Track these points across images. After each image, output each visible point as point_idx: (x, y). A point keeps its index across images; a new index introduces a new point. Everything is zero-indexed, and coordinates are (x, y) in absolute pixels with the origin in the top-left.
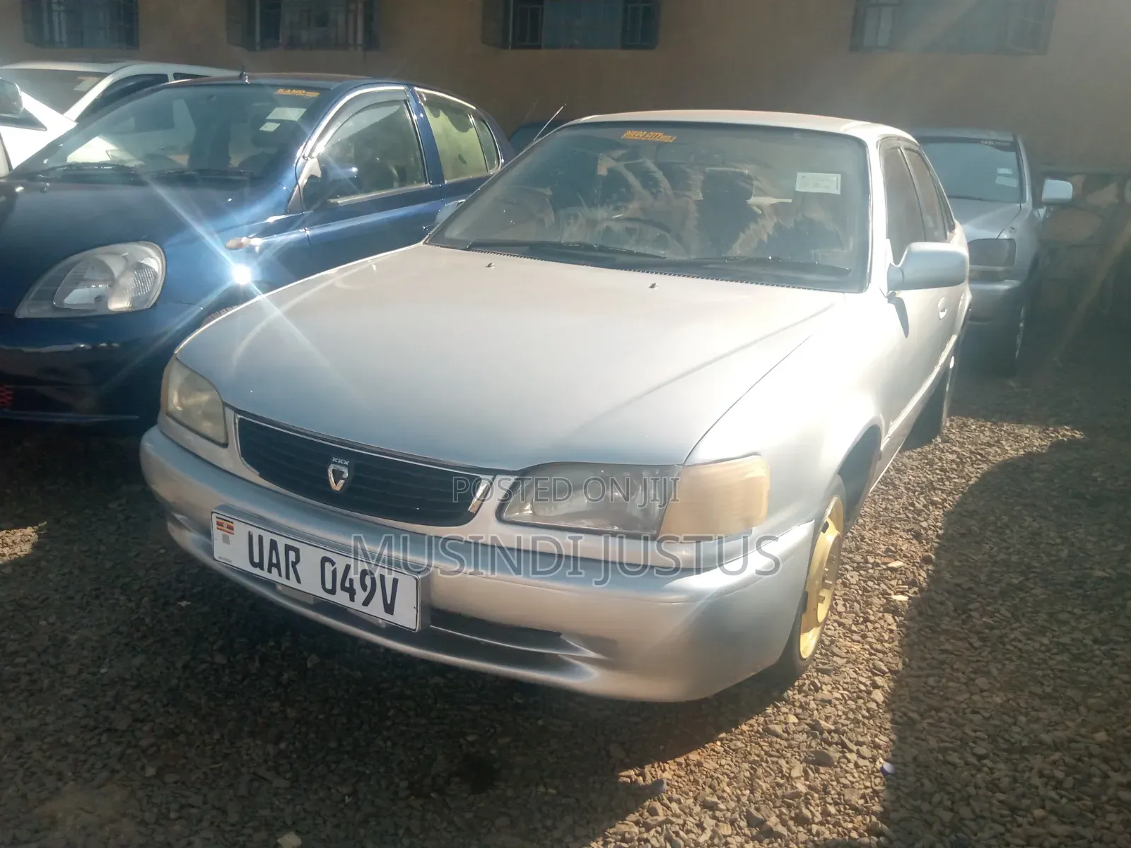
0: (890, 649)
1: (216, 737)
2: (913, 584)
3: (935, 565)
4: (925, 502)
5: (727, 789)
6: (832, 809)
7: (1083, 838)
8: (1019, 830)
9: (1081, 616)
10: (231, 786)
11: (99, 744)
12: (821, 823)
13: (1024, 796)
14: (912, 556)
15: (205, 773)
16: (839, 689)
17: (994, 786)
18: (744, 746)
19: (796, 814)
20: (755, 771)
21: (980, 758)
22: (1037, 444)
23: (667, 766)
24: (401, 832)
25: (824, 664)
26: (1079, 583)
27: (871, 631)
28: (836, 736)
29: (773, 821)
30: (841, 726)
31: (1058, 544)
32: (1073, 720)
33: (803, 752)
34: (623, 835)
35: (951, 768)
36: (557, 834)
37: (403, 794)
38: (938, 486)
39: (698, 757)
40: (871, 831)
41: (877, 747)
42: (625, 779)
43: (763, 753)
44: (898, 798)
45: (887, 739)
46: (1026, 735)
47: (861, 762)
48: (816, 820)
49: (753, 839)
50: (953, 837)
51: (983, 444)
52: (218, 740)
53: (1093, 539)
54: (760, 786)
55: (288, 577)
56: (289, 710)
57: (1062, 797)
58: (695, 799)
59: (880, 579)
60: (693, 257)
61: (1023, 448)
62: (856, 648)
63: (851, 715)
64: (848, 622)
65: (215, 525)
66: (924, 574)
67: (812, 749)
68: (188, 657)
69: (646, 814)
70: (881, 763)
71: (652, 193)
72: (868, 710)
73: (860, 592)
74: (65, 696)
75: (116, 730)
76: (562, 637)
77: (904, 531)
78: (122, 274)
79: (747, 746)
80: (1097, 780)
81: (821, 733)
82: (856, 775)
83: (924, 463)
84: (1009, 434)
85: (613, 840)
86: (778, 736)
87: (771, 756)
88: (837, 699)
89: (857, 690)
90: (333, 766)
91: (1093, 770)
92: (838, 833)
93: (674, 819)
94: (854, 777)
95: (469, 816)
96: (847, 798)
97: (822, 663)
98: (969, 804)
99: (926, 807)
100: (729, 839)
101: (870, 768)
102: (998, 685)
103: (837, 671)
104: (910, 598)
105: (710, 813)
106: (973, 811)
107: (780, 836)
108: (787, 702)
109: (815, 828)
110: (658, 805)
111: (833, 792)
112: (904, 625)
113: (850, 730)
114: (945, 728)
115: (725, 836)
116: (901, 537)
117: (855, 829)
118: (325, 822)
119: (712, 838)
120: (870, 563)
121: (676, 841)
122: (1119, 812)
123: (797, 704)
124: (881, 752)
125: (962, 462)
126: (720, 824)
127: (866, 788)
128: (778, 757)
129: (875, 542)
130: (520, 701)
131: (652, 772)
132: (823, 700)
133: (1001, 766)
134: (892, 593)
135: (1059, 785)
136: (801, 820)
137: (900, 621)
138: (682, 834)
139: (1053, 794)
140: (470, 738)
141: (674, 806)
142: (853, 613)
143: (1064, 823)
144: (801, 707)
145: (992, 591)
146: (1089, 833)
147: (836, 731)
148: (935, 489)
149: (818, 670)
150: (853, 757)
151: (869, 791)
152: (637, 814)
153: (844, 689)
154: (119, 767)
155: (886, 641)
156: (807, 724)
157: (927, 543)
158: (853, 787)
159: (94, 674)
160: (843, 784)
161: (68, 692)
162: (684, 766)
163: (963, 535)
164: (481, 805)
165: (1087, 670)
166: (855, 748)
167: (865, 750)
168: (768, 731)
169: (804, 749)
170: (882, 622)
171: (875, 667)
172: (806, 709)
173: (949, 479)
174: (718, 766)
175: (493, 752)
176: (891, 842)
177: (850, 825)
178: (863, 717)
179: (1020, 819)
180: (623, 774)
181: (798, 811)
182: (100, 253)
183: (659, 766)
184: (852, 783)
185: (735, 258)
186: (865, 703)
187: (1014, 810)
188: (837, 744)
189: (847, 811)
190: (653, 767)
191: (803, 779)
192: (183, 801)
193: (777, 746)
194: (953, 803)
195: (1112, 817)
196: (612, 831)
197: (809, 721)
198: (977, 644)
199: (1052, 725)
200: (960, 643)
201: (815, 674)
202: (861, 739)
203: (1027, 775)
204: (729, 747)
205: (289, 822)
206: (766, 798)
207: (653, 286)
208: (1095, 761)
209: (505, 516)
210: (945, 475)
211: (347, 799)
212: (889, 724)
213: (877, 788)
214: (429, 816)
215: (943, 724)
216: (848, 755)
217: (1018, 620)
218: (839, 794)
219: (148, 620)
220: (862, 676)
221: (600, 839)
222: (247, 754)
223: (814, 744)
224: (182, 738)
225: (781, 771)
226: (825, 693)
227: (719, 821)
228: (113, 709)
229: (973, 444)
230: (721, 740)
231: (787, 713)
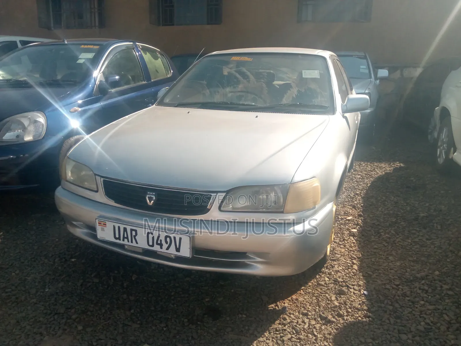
0: (355, 249)
1: (104, 311)
2: (358, 225)
3: (364, 217)
4: (354, 194)
5: (309, 307)
6: (350, 310)
7: (439, 309)
8: (417, 309)
9: (420, 231)
10: (115, 329)
11: (54, 320)
12: (347, 316)
13: (415, 297)
14: (354, 215)
15: (103, 326)
16: (341, 266)
17: (405, 295)
18: (312, 291)
19: (337, 313)
20: (318, 300)
21: (397, 285)
22: (388, 169)
23: (285, 302)
24: (190, 338)
25: (333, 257)
26: (416, 219)
27: (347, 244)
28: (344, 283)
29: (330, 317)
30: (345, 279)
31: (405, 206)
32: (426, 268)
33: (333, 290)
34: (276, 329)
35: (388, 290)
36: (251, 332)
37: (186, 324)
38: (357, 188)
39: (296, 297)
40: (366, 316)
41: (360, 286)
42: (271, 308)
43: (319, 293)
44: (372, 304)
45: (363, 283)
46: (411, 276)
47: (356, 292)
48: (345, 315)
49: (324, 324)
50: (395, 315)
51: (369, 171)
52: (104, 312)
53: (418, 203)
54: (322, 305)
55: (132, 242)
56: (130, 297)
57: (429, 296)
58: (299, 312)
59: (345, 224)
60: (268, 105)
61: (384, 171)
62: (343, 250)
63: (347, 275)
64: (337, 241)
65: (97, 224)
66: (360, 221)
67: (337, 289)
68: (82, 281)
69: (282, 320)
70: (362, 291)
71: (247, 81)
72: (353, 273)
73: (339, 230)
74: (33, 302)
75: (59, 313)
76: (247, 254)
77: (349, 205)
78: (29, 125)
79: (313, 291)
80: (439, 289)
81: (339, 283)
82: (355, 297)
83: (349, 180)
84: (377, 166)
85: (272, 331)
86: (323, 286)
87: (322, 293)
88: (341, 270)
89: (347, 266)
90: (155, 317)
91: (437, 285)
92: (354, 319)
93: (294, 321)
94: (354, 298)
95: (214, 329)
96: (354, 305)
97: (332, 257)
98: (398, 303)
99: (383, 305)
100: (315, 326)
101: (359, 294)
102: (397, 259)
103: (338, 260)
104: (358, 230)
105: (306, 317)
106: (400, 305)
107: (333, 322)
108: (323, 273)
109: (345, 318)
110: (286, 316)
111: (348, 304)
112: (358, 240)
113: (349, 280)
114: (382, 276)
115: (314, 325)
116: (348, 208)
117: (360, 316)
118: (158, 339)
119: (309, 326)
120: (340, 219)
121: (296, 328)
122: (449, 299)
123: (327, 273)
124: (362, 287)
125: (363, 178)
126: (311, 320)
127: (360, 301)
128: (325, 294)
129: (339, 211)
130: (223, 284)
131: (280, 305)
132: (336, 271)
133: (405, 287)
134: (351, 229)
135: (427, 292)
136: (340, 315)
137: (356, 239)
138: (298, 325)
139: (425, 295)
140: (207, 300)
141: (292, 316)
142: (338, 237)
143: (432, 305)
144: (329, 274)
145: (386, 225)
146: (441, 307)
147: (344, 282)
148: (356, 189)
149: (331, 260)
150: (352, 290)
151: (361, 302)
152: (279, 321)
153: (343, 266)
154: (66, 327)
155: (353, 247)
156: (332, 280)
157: (358, 209)
158: (355, 301)
159: (43, 292)
160: (351, 300)
161: (35, 300)
162: (291, 301)
163: (371, 205)
164: (218, 324)
165: (426, 250)
166: (352, 287)
167: (355, 287)
168: (319, 285)
169: (334, 289)
170: (350, 240)
171: (352, 257)
172: (331, 275)
173: (360, 185)
174: (304, 300)
175: (217, 304)
176: (373, 319)
177: (358, 315)
178: (352, 275)
179: (416, 306)
180: (270, 306)
181: (338, 312)
182: (18, 117)
183: (282, 302)
184: (354, 300)
185: (285, 105)
186: (351, 270)
187: (413, 302)
188: (345, 286)
189: (355, 310)
190: (280, 303)
191: (336, 300)
192: (97, 338)
193: (324, 290)
194: (392, 303)
195: (447, 301)
196: (271, 328)
197: (333, 279)
198: (386, 245)
199: (419, 272)
200: (379, 245)
201: (330, 262)
202: (354, 284)
203: (415, 289)
204: (306, 292)
205: (143, 340)
206: (325, 309)
207: (257, 117)
208: (436, 282)
209: (222, 209)
210: (358, 183)
211: (165, 329)
212: (362, 277)
213: (364, 301)
214: (199, 331)
215: (381, 275)
216: (350, 290)
217: (398, 235)
218: (351, 304)
219: (60, 268)
220: (348, 261)
221: (267, 331)
222: (118, 316)
223: (337, 287)
224: (89, 313)
225: (328, 299)
226: (336, 268)
227: (310, 319)
228: (56, 305)
229: (365, 171)
230: (303, 289)
231: (324, 277)
